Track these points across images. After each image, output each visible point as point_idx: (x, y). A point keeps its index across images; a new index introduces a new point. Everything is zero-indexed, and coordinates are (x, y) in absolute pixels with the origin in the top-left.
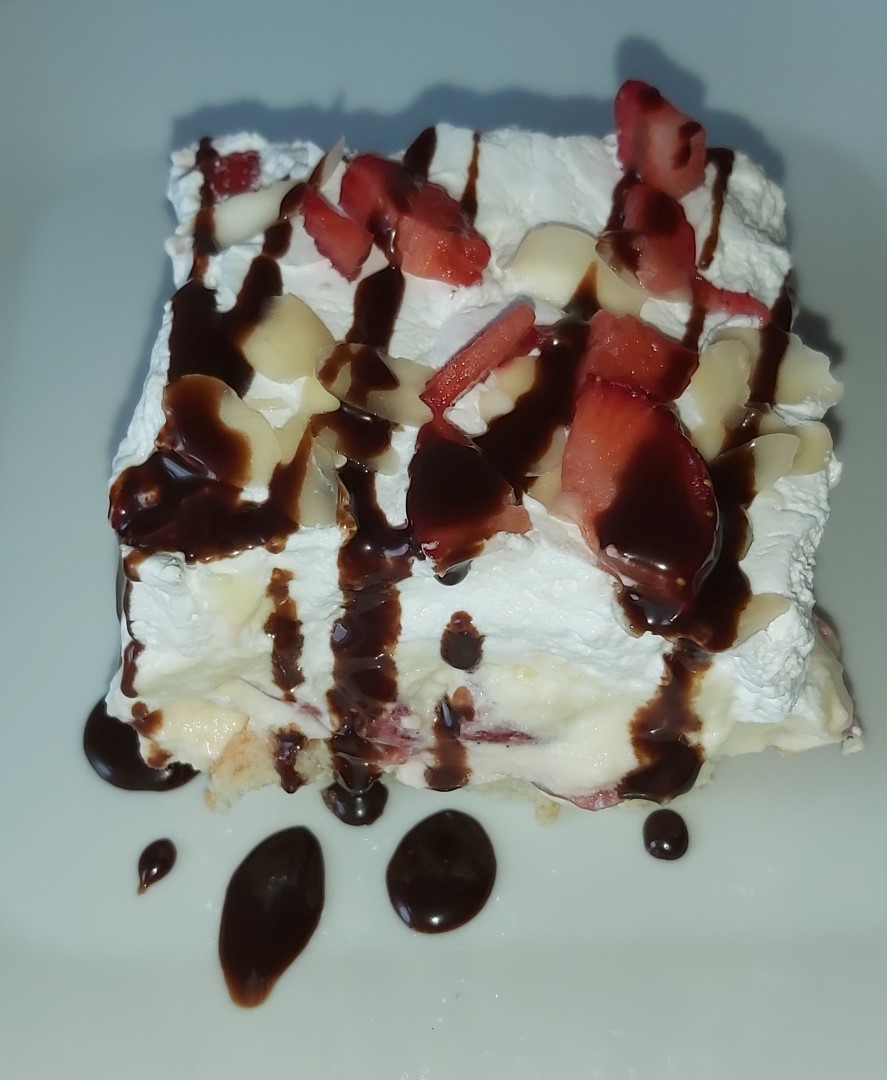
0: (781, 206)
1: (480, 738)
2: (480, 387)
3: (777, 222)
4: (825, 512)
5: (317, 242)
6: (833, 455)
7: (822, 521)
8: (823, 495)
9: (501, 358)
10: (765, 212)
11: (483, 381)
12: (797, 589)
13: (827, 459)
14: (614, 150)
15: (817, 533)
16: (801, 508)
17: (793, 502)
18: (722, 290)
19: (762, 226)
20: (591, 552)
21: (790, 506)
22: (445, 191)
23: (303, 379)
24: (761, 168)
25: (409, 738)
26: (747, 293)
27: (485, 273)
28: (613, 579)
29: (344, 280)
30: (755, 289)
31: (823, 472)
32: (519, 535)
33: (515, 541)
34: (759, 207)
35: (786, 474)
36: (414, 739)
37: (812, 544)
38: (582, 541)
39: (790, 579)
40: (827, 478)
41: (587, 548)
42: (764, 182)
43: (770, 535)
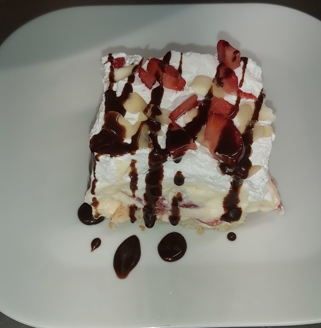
0: (261, 72)
1: (183, 206)
2: (183, 115)
3: (259, 76)
4: (271, 147)
5: (141, 80)
6: (273, 133)
7: (270, 149)
8: (271, 143)
9: (189, 108)
10: (256, 74)
11: (184, 114)
12: (264, 164)
13: (271, 134)
14: (216, 58)
15: (269, 152)
16: (265, 145)
17: (263, 144)
18: (245, 93)
19: (255, 77)
20: (212, 155)
21: (262, 145)
22: (174, 67)
23: (139, 113)
24: (255, 62)
25: (165, 207)
26: (251, 94)
27: (184, 88)
28: (218, 161)
29: (149, 89)
30: (253, 92)
31: (270, 137)
32: (194, 150)
33: (193, 152)
34: (255, 72)
35: (261, 137)
36: (166, 207)
37: (268, 154)
38: (210, 152)
39: (262, 162)
40: (271, 138)
41: (211, 154)
42: (256, 66)
43: (257, 152)
